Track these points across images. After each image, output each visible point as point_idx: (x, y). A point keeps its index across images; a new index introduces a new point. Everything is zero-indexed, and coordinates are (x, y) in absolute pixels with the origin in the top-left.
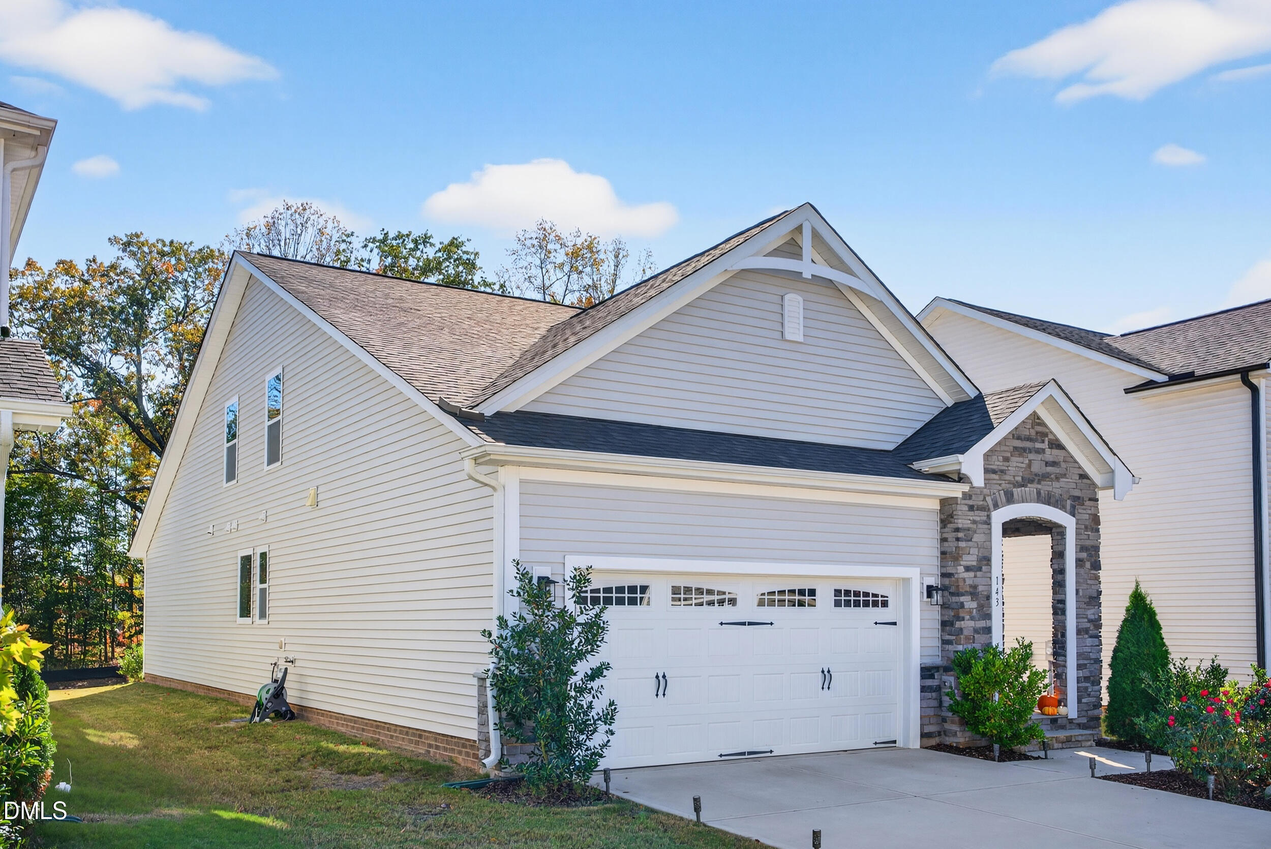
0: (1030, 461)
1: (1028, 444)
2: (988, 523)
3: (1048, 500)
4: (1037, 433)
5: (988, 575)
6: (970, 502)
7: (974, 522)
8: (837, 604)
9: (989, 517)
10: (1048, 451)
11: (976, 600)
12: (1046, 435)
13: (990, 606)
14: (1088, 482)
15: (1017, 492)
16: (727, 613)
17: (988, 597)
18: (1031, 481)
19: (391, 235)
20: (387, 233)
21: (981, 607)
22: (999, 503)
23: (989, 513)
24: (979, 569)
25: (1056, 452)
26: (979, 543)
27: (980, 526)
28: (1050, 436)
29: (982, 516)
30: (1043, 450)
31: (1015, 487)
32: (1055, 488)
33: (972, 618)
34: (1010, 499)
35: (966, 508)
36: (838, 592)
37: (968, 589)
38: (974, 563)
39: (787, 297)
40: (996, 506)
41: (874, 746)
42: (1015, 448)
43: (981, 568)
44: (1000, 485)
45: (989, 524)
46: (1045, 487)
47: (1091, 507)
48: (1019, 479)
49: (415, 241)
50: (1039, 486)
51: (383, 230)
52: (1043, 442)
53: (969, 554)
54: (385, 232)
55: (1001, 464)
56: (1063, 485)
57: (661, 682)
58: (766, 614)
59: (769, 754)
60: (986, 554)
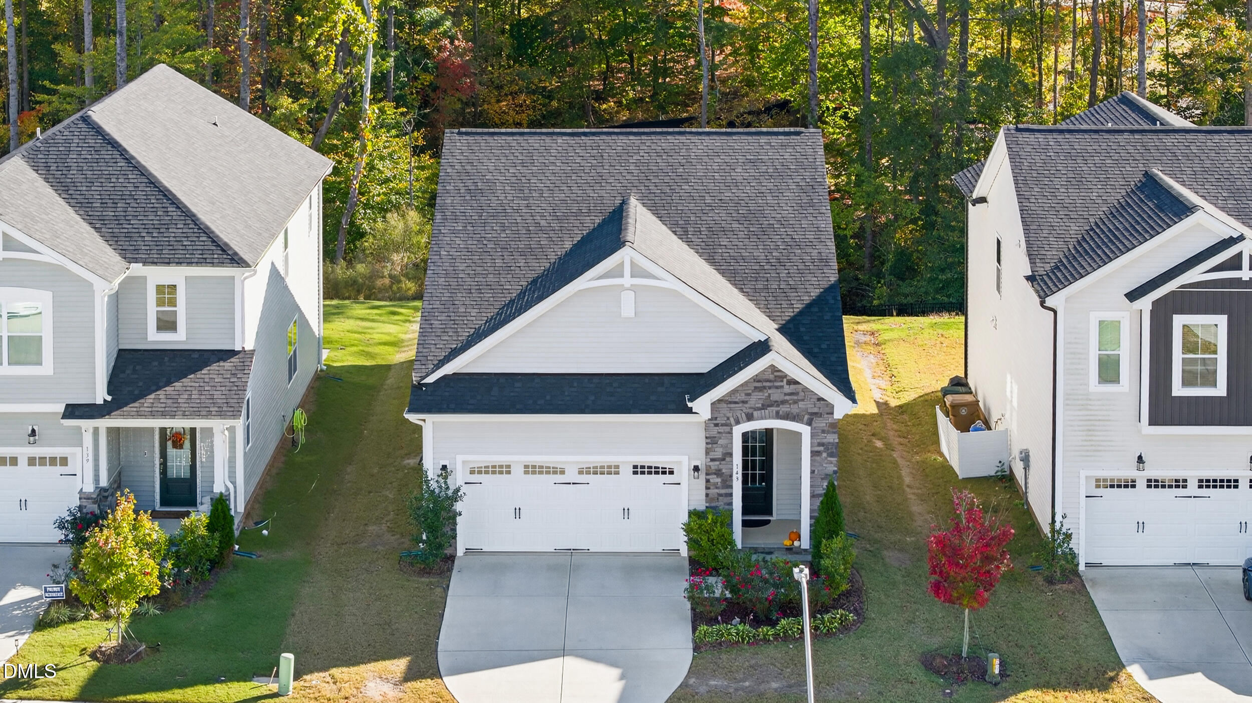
0: (770, 394)
1: (767, 384)
2: (731, 433)
4: (775, 376)
5: (731, 463)
6: (715, 422)
7: (719, 433)
8: (635, 473)
9: (731, 429)
10: (785, 387)
11: (722, 478)
12: (784, 377)
13: (732, 480)
15: (756, 414)
16: (559, 478)
17: (731, 476)
18: (771, 406)
21: (724, 481)
22: (740, 420)
23: (731, 427)
24: (724, 459)
25: (792, 387)
26: (723, 445)
27: (724, 435)
28: (788, 378)
29: (727, 429)
30: (782, 387)
31: (755, 410)
32: (794, 409)
33: (717, 488)
34: (750, 418)
35: (713, 425)
36: (634, 467)
37: (715, 471)
38: (722, 456)
39: (623, 298)
40: (738, 422)
41: (663, 552)
42: (756, 388)
44: (741, 410)
46: (784, 409)
48: (760, 405)
50: (778, 409)
52: (782, 381)
53: (715, 451)
55: (744, 398)
56: (800, 406)
57: (518, 512)
58: (584, 478)
59: (587, 551)
60: (730, 451)
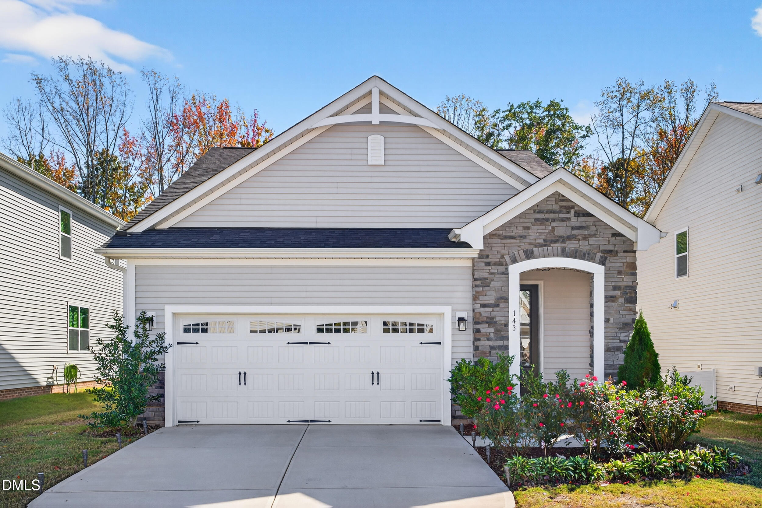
0: (553, 228)
1: (552, 216)
3: (575, 254)
4: (561, 207)
5: (506, 310)
6: (487, 259)
7: (492, 274)
8: (386, 331)
9: (507, 269)
10: (573, 219)
11: (493, 327)
12: (572, 207)
13: (508, 330)
14: (624, 238)
15: (536, 250)
16: (294, 336)
17: (506, 325)
18: (555, 242)
19: (515, 106)
20: (512, 105)
21: (497, 331)
22: (518, 258)
23: (506, 267)
24: (496, 306)
25: (583, 219)
26: (496, 288)
27: (497, 276)
28: (576, 209)
29: (501, 269)
30: (569, 219)
31: (536, 246)
32: (584, 246)
33: (489, 339)
34: (530, 256)
35: (483, 264)
36: (385, 324)
37: (485, 319)
38: (493, 302)
39: (369, 138)
40: (514, 261)
41: (420, 423)
42: (536, 220)
43: (499, 305)
44: (519, 246)
45: (507, 274)
46: (571, 246)
47: (626, 257)
48: (542, 241)
49: (531, 108)
50: (563, 245)
51: (510, 103)
52: (569, 212)
53: (486, 295)
54: (511, 104)
55: (522, 232)
56: (591, 242)
57: (242, 377)
58: (324, 337)
59: (328, 423)
60: (505, 295)
